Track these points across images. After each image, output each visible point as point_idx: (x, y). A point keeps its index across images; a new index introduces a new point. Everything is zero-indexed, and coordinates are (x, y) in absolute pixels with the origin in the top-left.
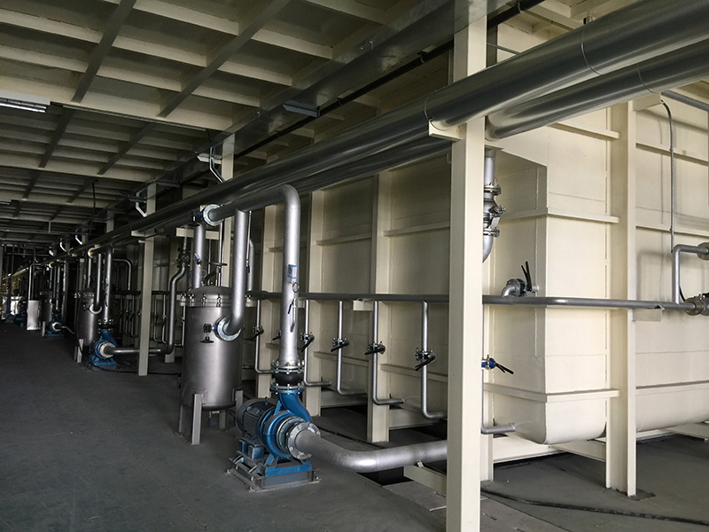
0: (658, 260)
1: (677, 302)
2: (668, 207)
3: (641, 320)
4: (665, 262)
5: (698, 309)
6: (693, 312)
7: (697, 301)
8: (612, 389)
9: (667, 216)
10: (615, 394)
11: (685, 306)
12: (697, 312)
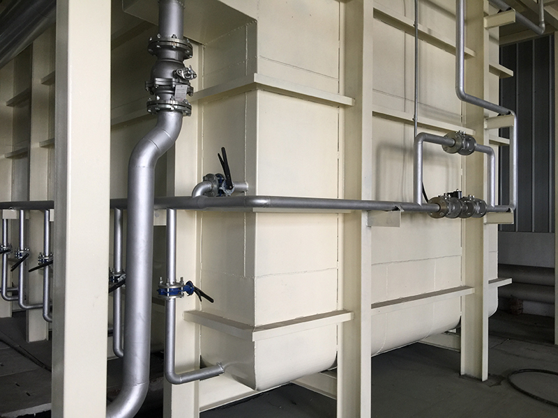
0: (399, 155)
1: (419, 203)
2: (411, 95)
3: (378, 225)
4: (407, 157)
5: (443, 211)
6: (437, 215)
7: (441, 202)
8: (344, 311)
9: (410, 105)
10: (347, 317)
11: (429, 207)
12: (442, 214)
